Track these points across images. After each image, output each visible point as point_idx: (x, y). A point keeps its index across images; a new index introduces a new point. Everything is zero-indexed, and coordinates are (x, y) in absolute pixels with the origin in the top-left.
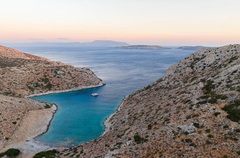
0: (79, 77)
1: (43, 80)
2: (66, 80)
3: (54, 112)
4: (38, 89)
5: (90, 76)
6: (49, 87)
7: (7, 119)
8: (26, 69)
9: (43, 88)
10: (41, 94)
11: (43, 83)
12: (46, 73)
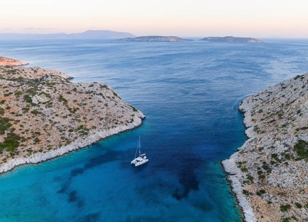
0: (87, 107)
5: (111, 104)
6: (12, 144)
12: (3, 102)
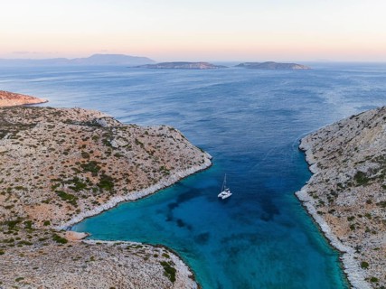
1: (86, 168)
2: (139, 161)
3: (195, 286)
4: (84, 197)
8: (34, 142)
10: (98, 209)
11: (89, 174)
12: (84, 146)
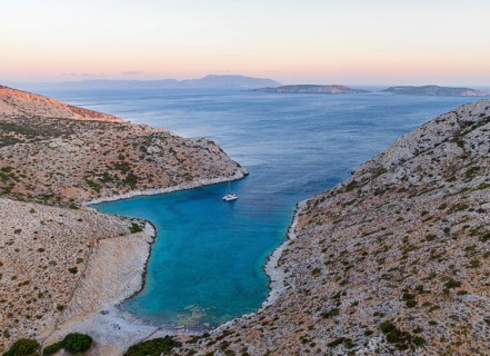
0: (193, 159)
1: (117, 167)
2: (167, 166)
3: (151, 241)
4: (108, 187)
5: (216, 158)
6: (132, 181)
7: (57, 260)
8: (81, 143)
9: (119, 184)
10: (116, 197)
11: (119, 173)
12: (123, 151)
